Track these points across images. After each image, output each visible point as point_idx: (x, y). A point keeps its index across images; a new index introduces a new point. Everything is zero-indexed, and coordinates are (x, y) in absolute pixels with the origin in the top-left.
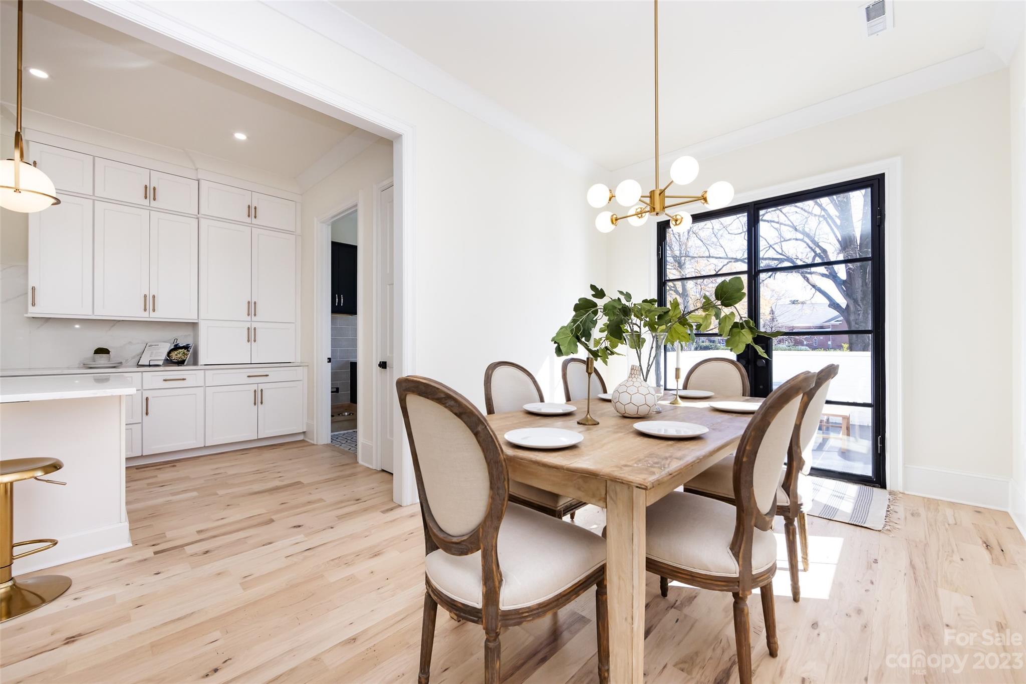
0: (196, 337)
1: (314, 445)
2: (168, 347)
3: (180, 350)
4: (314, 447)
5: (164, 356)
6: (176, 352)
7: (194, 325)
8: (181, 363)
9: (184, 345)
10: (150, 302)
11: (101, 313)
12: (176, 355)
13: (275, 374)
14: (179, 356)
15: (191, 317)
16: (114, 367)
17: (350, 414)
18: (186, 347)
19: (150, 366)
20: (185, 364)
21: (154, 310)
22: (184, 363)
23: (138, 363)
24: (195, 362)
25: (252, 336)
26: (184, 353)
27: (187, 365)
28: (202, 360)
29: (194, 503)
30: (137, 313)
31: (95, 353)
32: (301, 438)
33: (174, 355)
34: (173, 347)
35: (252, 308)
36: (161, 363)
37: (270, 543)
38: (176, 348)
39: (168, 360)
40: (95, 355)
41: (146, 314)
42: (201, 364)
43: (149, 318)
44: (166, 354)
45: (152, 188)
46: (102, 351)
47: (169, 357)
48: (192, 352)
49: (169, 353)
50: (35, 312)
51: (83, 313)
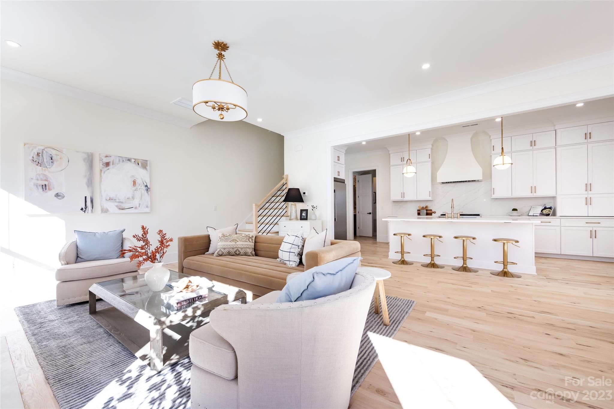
0: (555, 203)
2: (542, 208)
3: (547, 209)
5: (540, 212)
6: (545, 210)
7: (554, 198)
8: (548, 215)
9: (549, 207)
10: (533, 189)
11: (516, 195)
12: (545, 211)
14: (547, 212)
15: (553, 194)
16: (519, 216)
18: (550, 208)
19: (533, 216)
20: (550, 215)
21: (535, 192)
23: (528, 214)
24: (554, 214)
25: (588, 201)
26: (549, 211)
27: (551, 216)
28: (559, 213)
30: (528, 194)
33: (544, 212)
34: (544, 208)
35: (588, 188)
36: (538, 215)
38: (545, 208)
39: (541, 213)
40: (513, 211)
41: (532, 194)
42: (558, 216)
43: (533, 196)
44: (540, 211)
45: (534, 141)
46: (515, 210)
47: (542, 212)
48: (553, 210)
49: (542, 211)
50: (494, 196)
51: (509, 195)
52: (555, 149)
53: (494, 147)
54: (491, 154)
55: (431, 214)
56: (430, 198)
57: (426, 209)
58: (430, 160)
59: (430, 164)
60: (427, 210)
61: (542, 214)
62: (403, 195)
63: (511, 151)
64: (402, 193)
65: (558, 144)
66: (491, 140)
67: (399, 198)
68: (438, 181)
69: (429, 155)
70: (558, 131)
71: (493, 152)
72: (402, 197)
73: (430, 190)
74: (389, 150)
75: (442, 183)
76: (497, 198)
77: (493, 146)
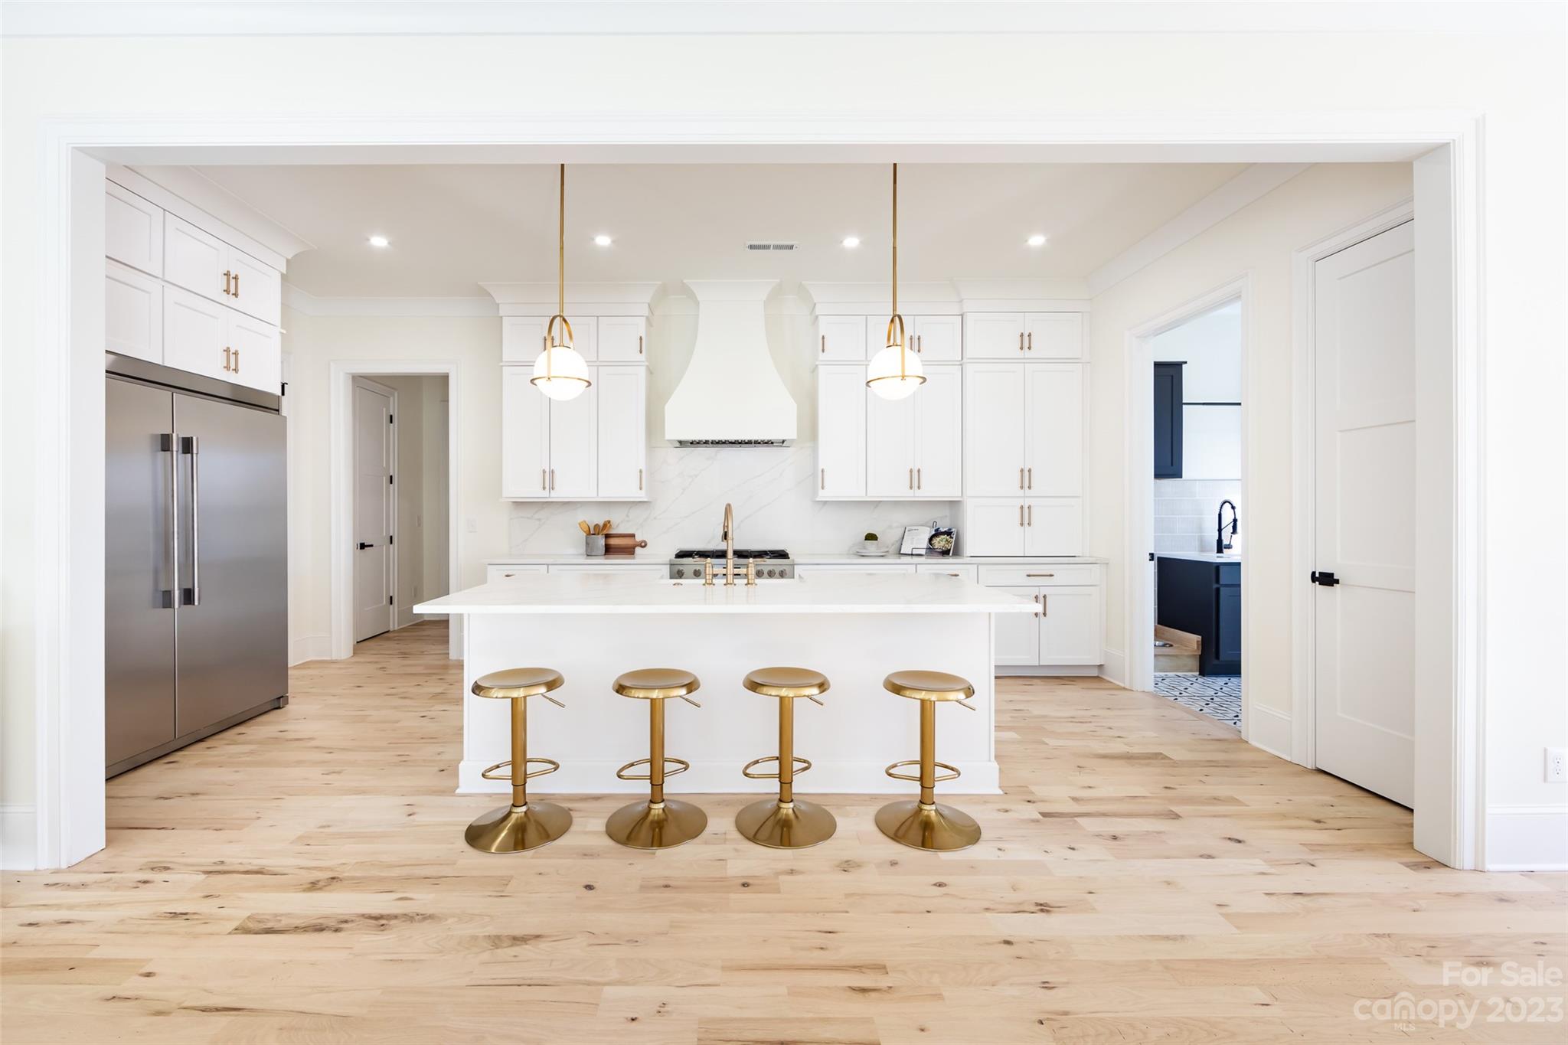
0: (958, 518)
1: (1124, 689)
2: (928, 532)
3: (943, 537)
4: (1126, 693)
5: (925, 544)
6: (938, 539)
7: (954, 505)
8: (945, 553)
9: (945, 529)
10: (915, 478)
11: (874, 494)
12: (939, 543)
13: (1063, 574)
14: (942, 544)
15: (955, 493)
16: (880, 555)
17: (1164, 645)
18: (949, 533)
19: (913, 555)
20: (951, 554)
21: (919, 488)
22: (949, 554)
23: (900, 550)
24: (960, 550)
25: (1025, 517)
26: (947, 540)
27: (953, 556)
28: (970, 546)
29: (1026, 749)
30: (904, 493)
31: (866, 539)
32: (1095, 673)
34: (933, 533)
35: (1026, 478)
36: (923, 552)
37: (1210, 857)
38: (937, 534)
39: (929, 548)
40: (865, 541)
41: (910, 493)
42: (970, 555)
43: (914, 497)
44: (927, 541)
45: (917, 337)
46: (871, 537)
47: (931, 544)
48: (954, 537)
49: (931, 540)
50: (823, 495)
51: (858, 494)
52: (960, 367)
53: (825, 340)
54: (817, 363)
55: (629, 551)
56: (641, 496)
57: (605, 532)
58: (642, 357)
59: (642, 371)
60: (607, 536)
61: (931, 550)
62: (549, 478)
63: (864, 359)
64: (544, 472)
65: (968, 354)
66: (817, 317)
67: (533, 490)
68: (668, 436)
69: (641, 339)
70: (970, 319)
71: (822, 356)
72: (544, 488)
73: (643, 467)
74: (497, 302)
75: (680, 442)
76: (826, 502)
77: (823, 338)
